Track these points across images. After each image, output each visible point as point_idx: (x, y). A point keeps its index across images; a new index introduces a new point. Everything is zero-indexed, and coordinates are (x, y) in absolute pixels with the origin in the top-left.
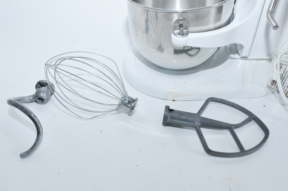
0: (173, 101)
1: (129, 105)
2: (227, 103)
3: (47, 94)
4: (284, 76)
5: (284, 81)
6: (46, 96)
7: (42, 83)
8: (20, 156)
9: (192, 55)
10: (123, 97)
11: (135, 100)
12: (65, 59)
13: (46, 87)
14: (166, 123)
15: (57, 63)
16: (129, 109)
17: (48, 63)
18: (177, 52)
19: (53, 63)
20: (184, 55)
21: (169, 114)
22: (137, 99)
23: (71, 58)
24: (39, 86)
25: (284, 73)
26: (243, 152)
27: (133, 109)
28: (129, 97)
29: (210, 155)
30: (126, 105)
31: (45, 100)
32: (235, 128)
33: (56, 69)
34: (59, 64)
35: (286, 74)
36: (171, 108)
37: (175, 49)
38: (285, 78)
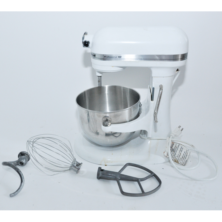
0: (106, 165)
1: (77, 167)
2: (138, 166)
3: (26, 160)
4: (175, 149)
5: (175, 153)
6: (25, 161)
7: (23, 153)
8: (10, 195)
9: (117, 137)
10: (73, 162)
11: (81, 164)
12: (39, 139)
13: (25, 156)
14: (99, 177)
15: (34, 141)
16: (77, 169)
17: (29, 140)
18: (107, 135)
19: (32, 141)
20: (112, 137)
21: (101, 172)
22: (82, 163)
23: (43, 138)
24: (20, 155)
25: (175, 148)
26: (143, 193)
27: (79, 170)
28: (77, 162)
29: (124, 195)
30: (75, 167)
31: (24, 164)
32: (141, 181)
33: (33, 144)
34: (35, 141)
35: (176, 149)
36: (102, 168)
37: (106, 133)
38: (176, 151)
